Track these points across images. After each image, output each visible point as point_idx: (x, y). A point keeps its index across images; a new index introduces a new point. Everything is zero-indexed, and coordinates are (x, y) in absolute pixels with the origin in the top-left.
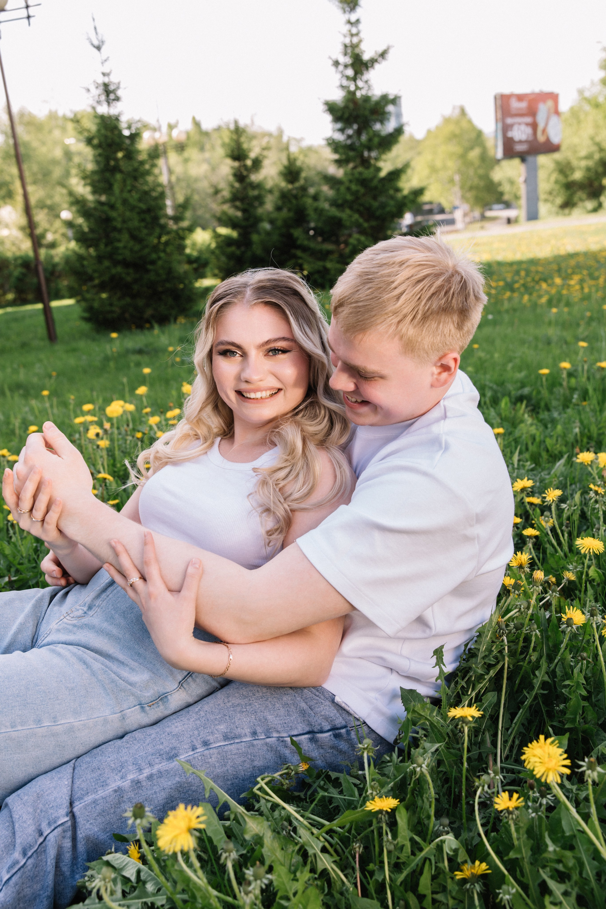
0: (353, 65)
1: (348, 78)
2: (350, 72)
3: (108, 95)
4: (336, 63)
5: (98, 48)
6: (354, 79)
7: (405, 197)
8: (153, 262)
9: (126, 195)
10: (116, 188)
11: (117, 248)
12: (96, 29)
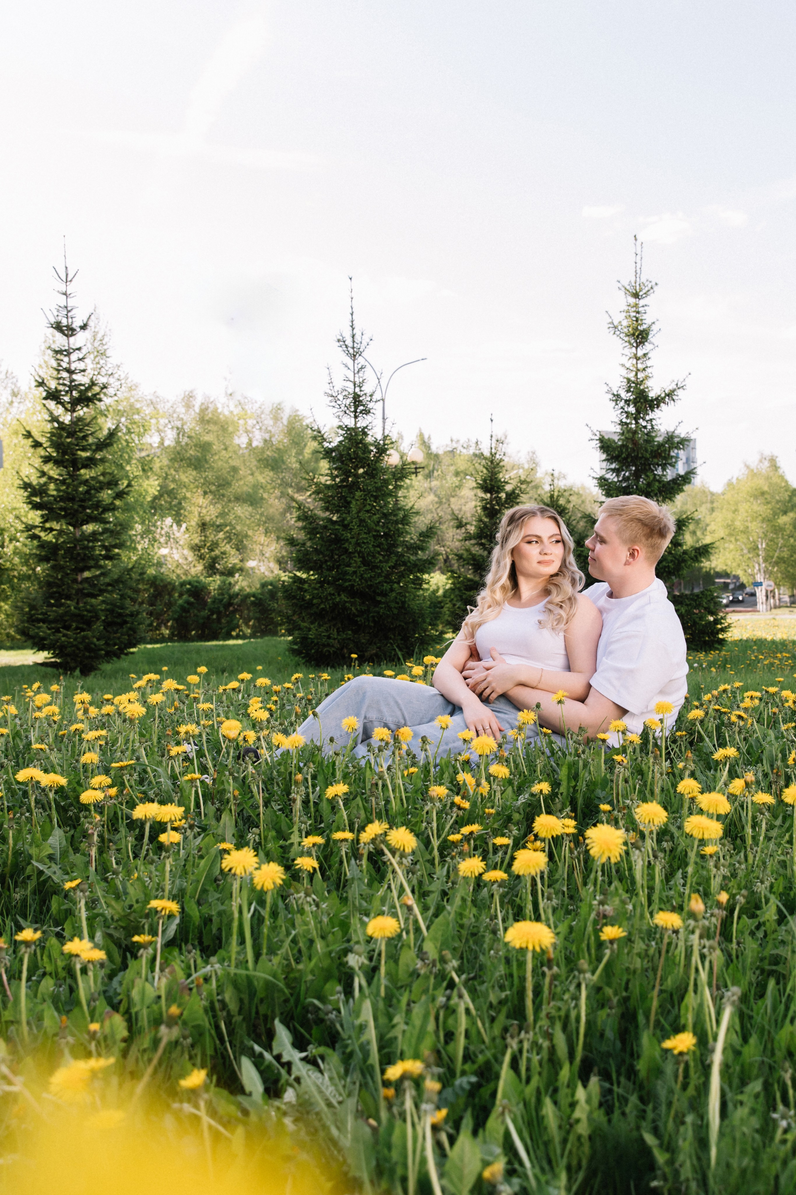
0: (635, 402)
1: (629, 415)
2: (632, 409)
3: (356, 407)
4: (617, 398)
5: (354, 357)
6: (637, 417)
7: (685, 552)
8: (384, 594)
9: (364, 515)
10: (354, 507)
11: (346, 573)
12: (353, 336)
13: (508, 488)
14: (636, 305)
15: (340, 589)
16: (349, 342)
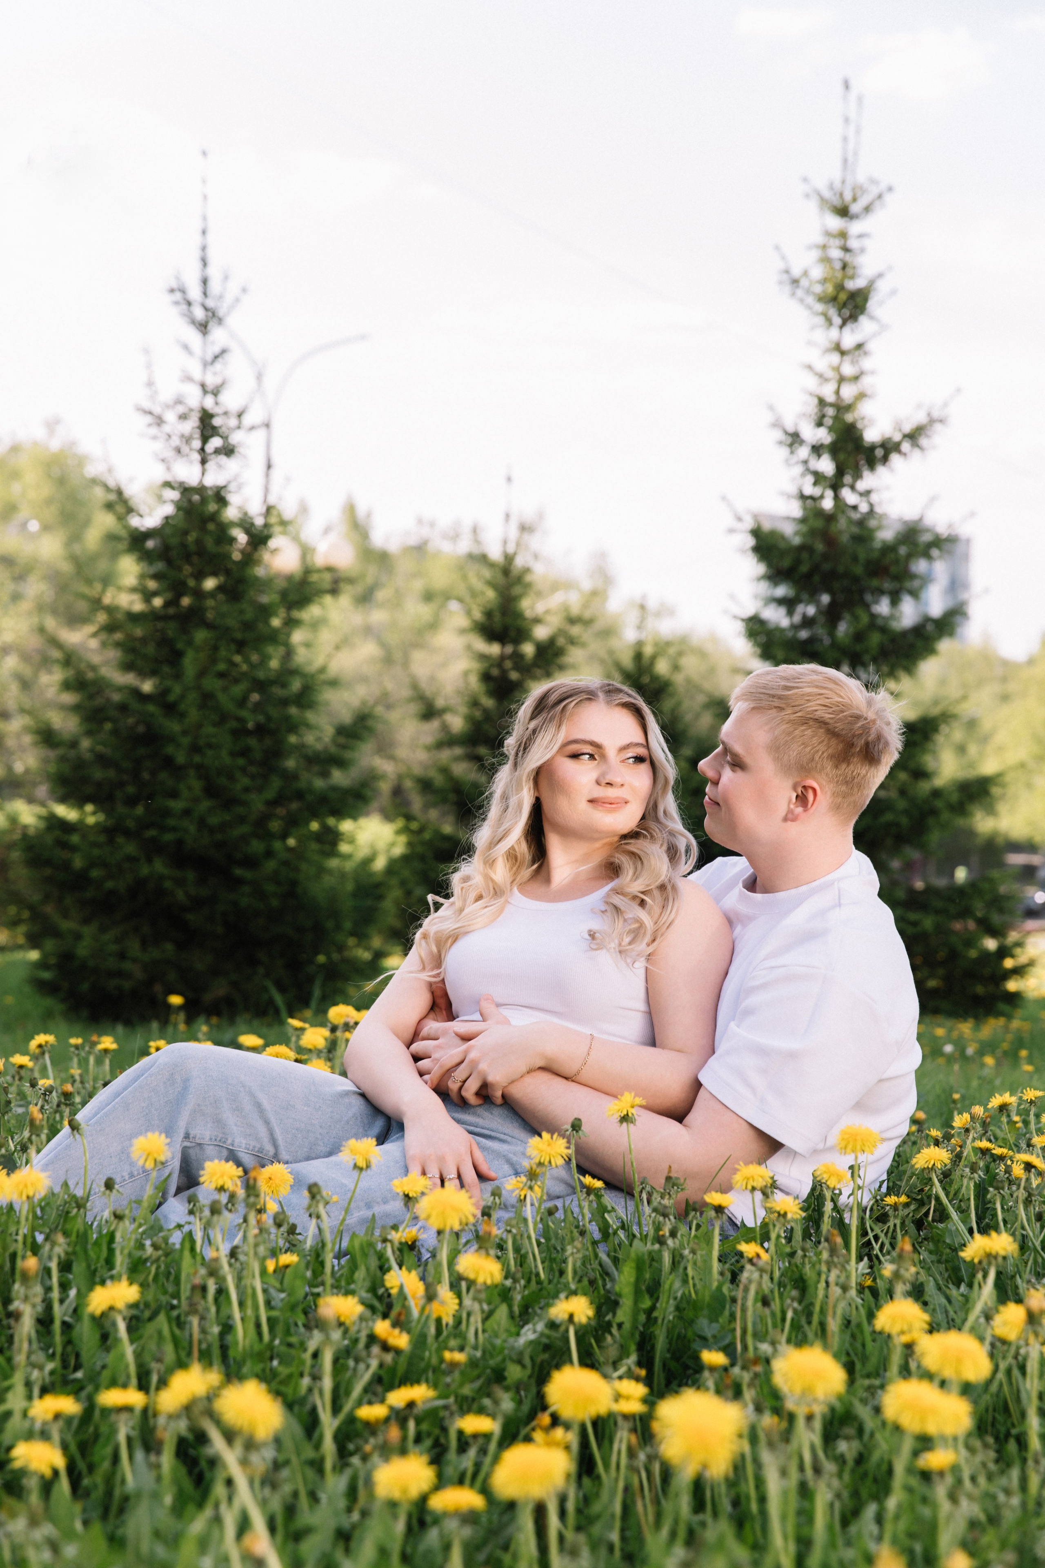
0: (834, 450)
1: (818, 478)
2: (826, 465)
3: (205, 439)
4: (794, 439)
5: (203, 328)
6: (836, 485)
7: (937, 793)
8: (251, 862)
9: (211, 683)
10: (190, 664)
11: (166, 813)
12: (205, 282)
13: (541, 633)
14: (843, 235)
15: (153, 849)
16: (195, 293)
